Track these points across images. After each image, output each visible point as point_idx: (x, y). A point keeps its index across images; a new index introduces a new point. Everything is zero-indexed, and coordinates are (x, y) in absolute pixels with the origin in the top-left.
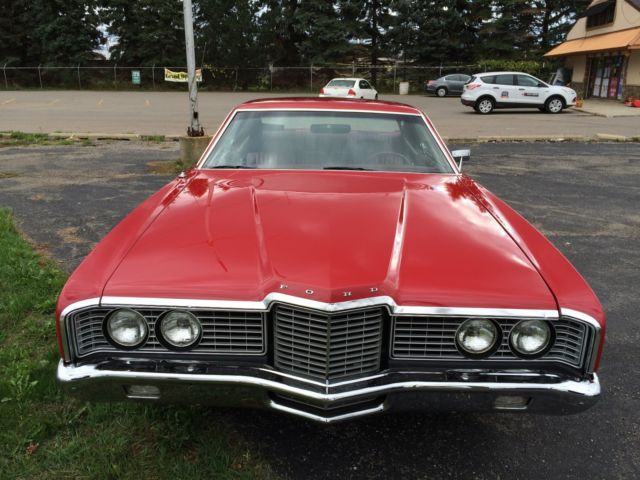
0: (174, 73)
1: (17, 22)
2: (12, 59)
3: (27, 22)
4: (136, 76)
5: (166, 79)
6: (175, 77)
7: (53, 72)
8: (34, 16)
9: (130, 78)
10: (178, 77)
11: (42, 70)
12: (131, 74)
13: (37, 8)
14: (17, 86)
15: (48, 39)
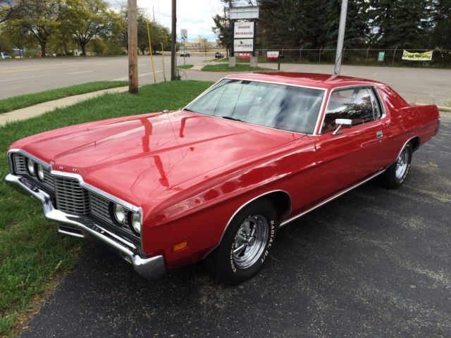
0: (410, 54)
1: (316, 21)
2: (307, 44)
3: (322, 20)
4: (382, 55)
5: (403, 58)
6: (410, 56)
7: (329, 52)
8: (327, 16)
9: (377, 57)
10: (412, 57)
11: (322, 51)
12: (378, 54)
13: (329, 11)
14: (307, 61)
15: (331, 31)
